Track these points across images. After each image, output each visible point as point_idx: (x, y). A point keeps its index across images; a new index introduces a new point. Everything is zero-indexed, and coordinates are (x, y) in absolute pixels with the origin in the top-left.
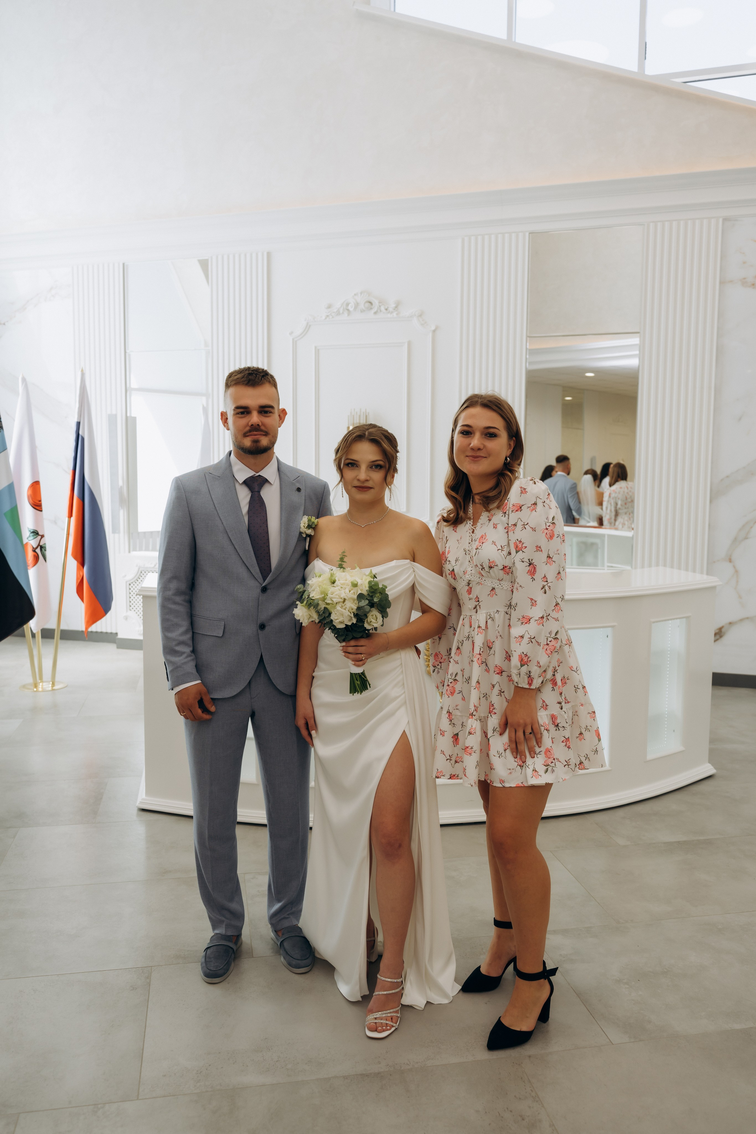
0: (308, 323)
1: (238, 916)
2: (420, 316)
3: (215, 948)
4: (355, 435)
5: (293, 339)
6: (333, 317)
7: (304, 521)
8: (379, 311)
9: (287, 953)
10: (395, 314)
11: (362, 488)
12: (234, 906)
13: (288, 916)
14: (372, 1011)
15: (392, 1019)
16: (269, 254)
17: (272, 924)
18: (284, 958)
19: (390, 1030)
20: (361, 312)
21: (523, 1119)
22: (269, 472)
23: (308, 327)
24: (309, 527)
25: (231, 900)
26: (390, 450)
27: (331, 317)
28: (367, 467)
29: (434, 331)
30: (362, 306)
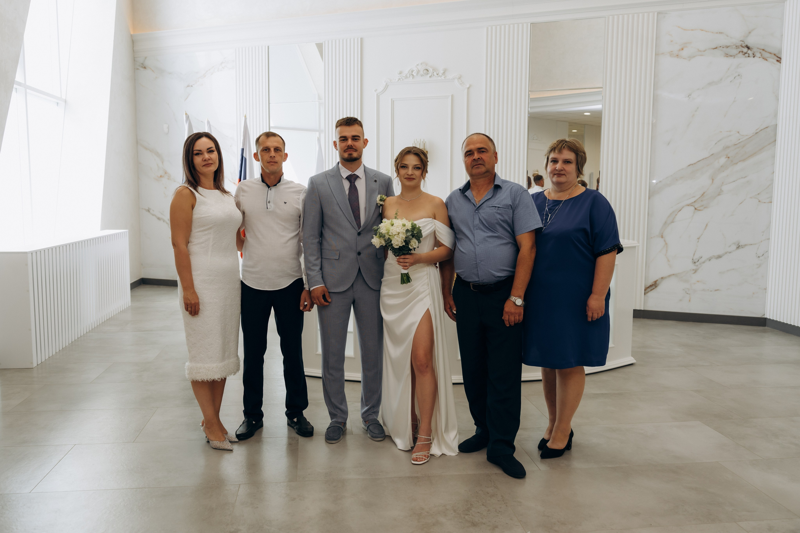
0: (386, 84)
1: (345, 413)
2: (460, 78)
3: (332, 428)
4: (406, 151)
5: (377, 94)
6: (403, 80)
7: (379, 197)
8: (433, 75)
9: (371, 431)
10: (443, 77)
11: (410, 179)
12: (342, 407)
13: (371, 414)
14: (415, 452)
15: (425, 456)
16: (362, 39)
17: (363, 418)
18: (369, 434)
19: (424, 461)
20: (421, 76)
21: (488, 494)
22: (359, 172)
23: (387, 86)
24: (381, 200)
25: (341, 404)
26: (424, 158)
27: (402, 79)
28: (412, 168)
29: (468, 88)
30: (422, 72)
